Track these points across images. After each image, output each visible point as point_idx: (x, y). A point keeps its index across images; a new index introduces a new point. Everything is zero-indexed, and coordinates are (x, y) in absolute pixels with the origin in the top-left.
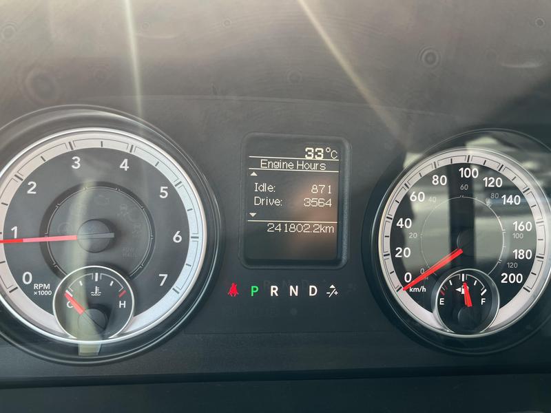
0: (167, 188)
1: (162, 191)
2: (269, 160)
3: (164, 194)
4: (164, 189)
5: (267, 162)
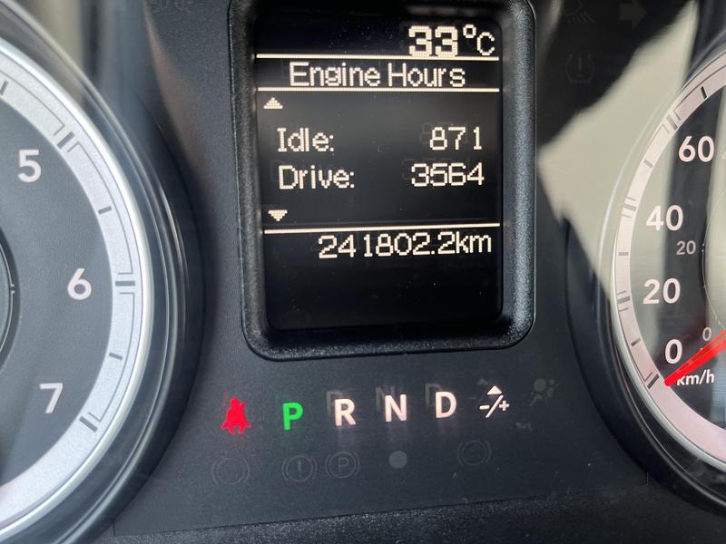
0: (35, 152)
1: (23, 163)
2: (314, 63)
3: (30, 171)
4: (29, 158)
5: (306, 69)
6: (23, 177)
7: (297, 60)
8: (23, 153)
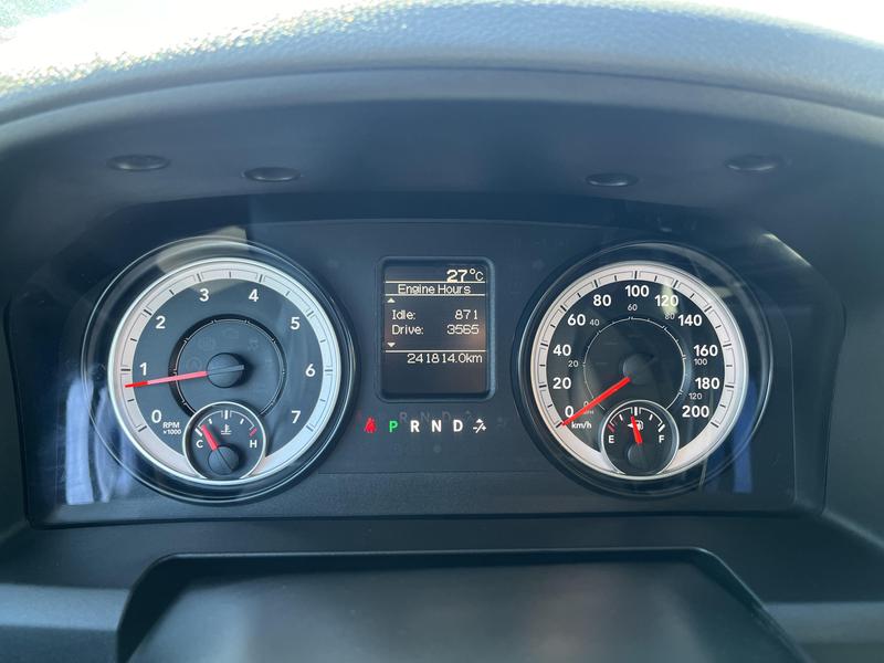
0: (298, 318)
1: (293, 322)
2: (408, 285)
3: (295, 325)
4: (295, 320)
5: (405, 287)
6: (293, 327)
7: (401, 283)
8: (293, 318)
